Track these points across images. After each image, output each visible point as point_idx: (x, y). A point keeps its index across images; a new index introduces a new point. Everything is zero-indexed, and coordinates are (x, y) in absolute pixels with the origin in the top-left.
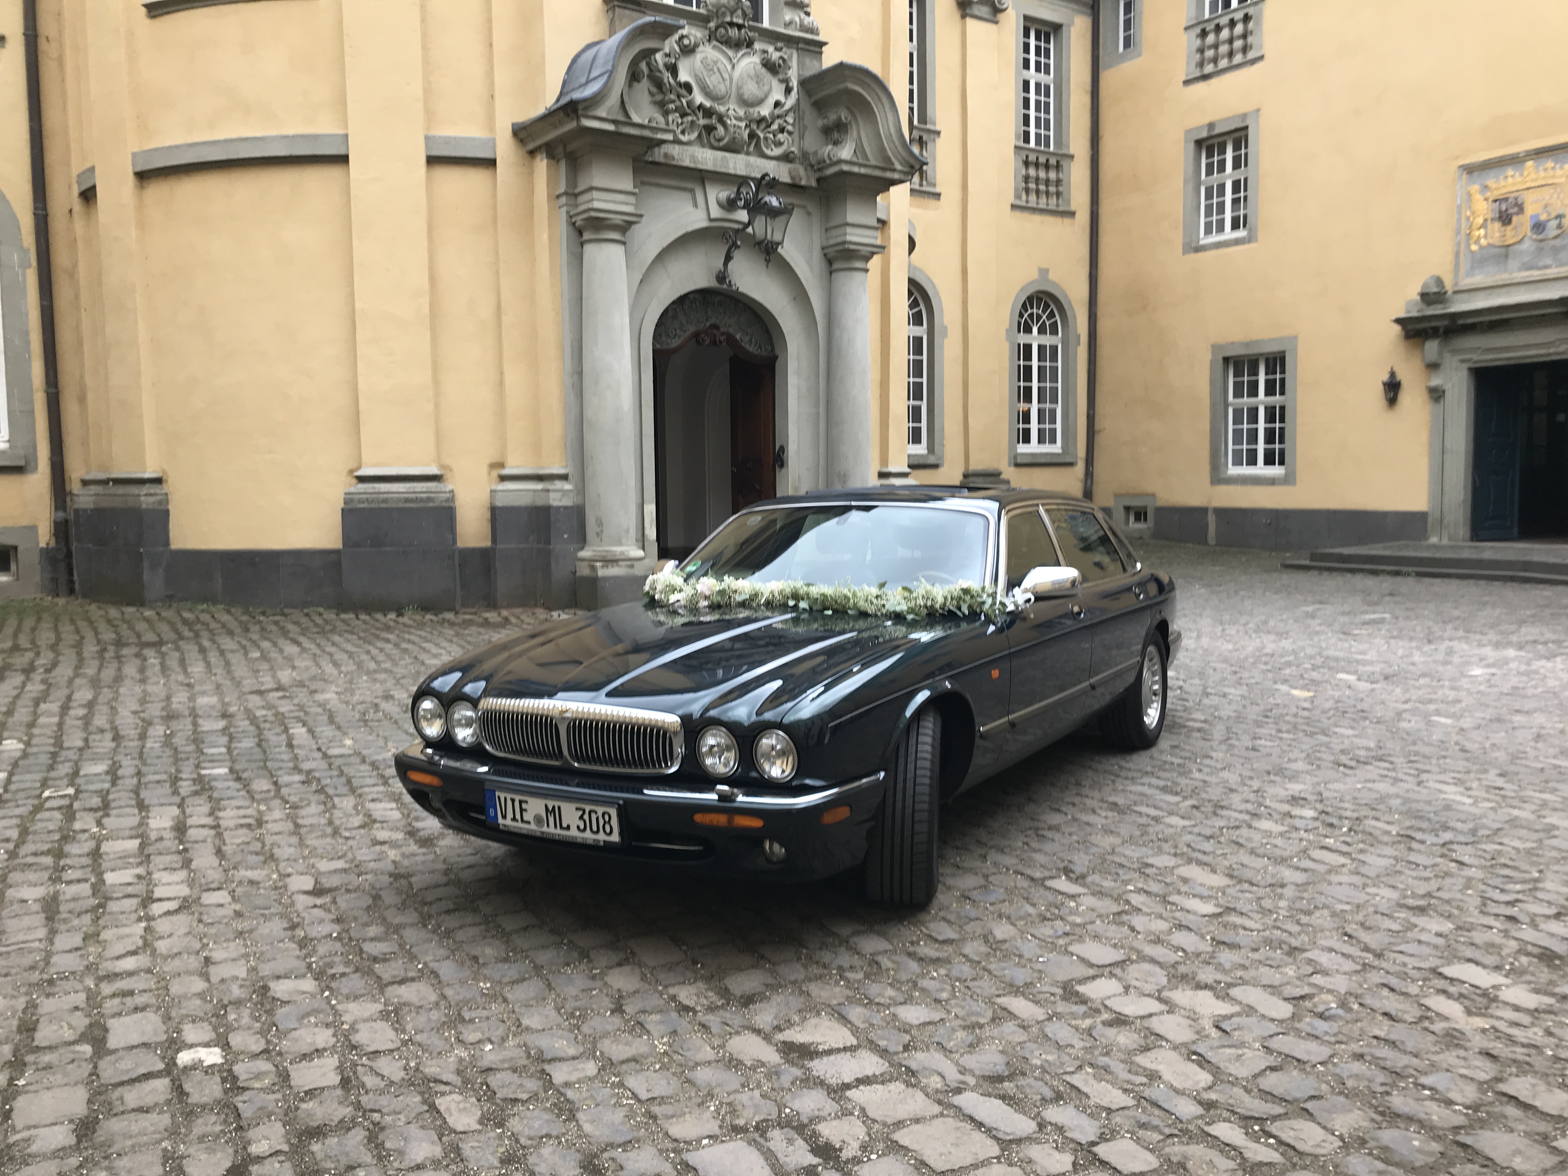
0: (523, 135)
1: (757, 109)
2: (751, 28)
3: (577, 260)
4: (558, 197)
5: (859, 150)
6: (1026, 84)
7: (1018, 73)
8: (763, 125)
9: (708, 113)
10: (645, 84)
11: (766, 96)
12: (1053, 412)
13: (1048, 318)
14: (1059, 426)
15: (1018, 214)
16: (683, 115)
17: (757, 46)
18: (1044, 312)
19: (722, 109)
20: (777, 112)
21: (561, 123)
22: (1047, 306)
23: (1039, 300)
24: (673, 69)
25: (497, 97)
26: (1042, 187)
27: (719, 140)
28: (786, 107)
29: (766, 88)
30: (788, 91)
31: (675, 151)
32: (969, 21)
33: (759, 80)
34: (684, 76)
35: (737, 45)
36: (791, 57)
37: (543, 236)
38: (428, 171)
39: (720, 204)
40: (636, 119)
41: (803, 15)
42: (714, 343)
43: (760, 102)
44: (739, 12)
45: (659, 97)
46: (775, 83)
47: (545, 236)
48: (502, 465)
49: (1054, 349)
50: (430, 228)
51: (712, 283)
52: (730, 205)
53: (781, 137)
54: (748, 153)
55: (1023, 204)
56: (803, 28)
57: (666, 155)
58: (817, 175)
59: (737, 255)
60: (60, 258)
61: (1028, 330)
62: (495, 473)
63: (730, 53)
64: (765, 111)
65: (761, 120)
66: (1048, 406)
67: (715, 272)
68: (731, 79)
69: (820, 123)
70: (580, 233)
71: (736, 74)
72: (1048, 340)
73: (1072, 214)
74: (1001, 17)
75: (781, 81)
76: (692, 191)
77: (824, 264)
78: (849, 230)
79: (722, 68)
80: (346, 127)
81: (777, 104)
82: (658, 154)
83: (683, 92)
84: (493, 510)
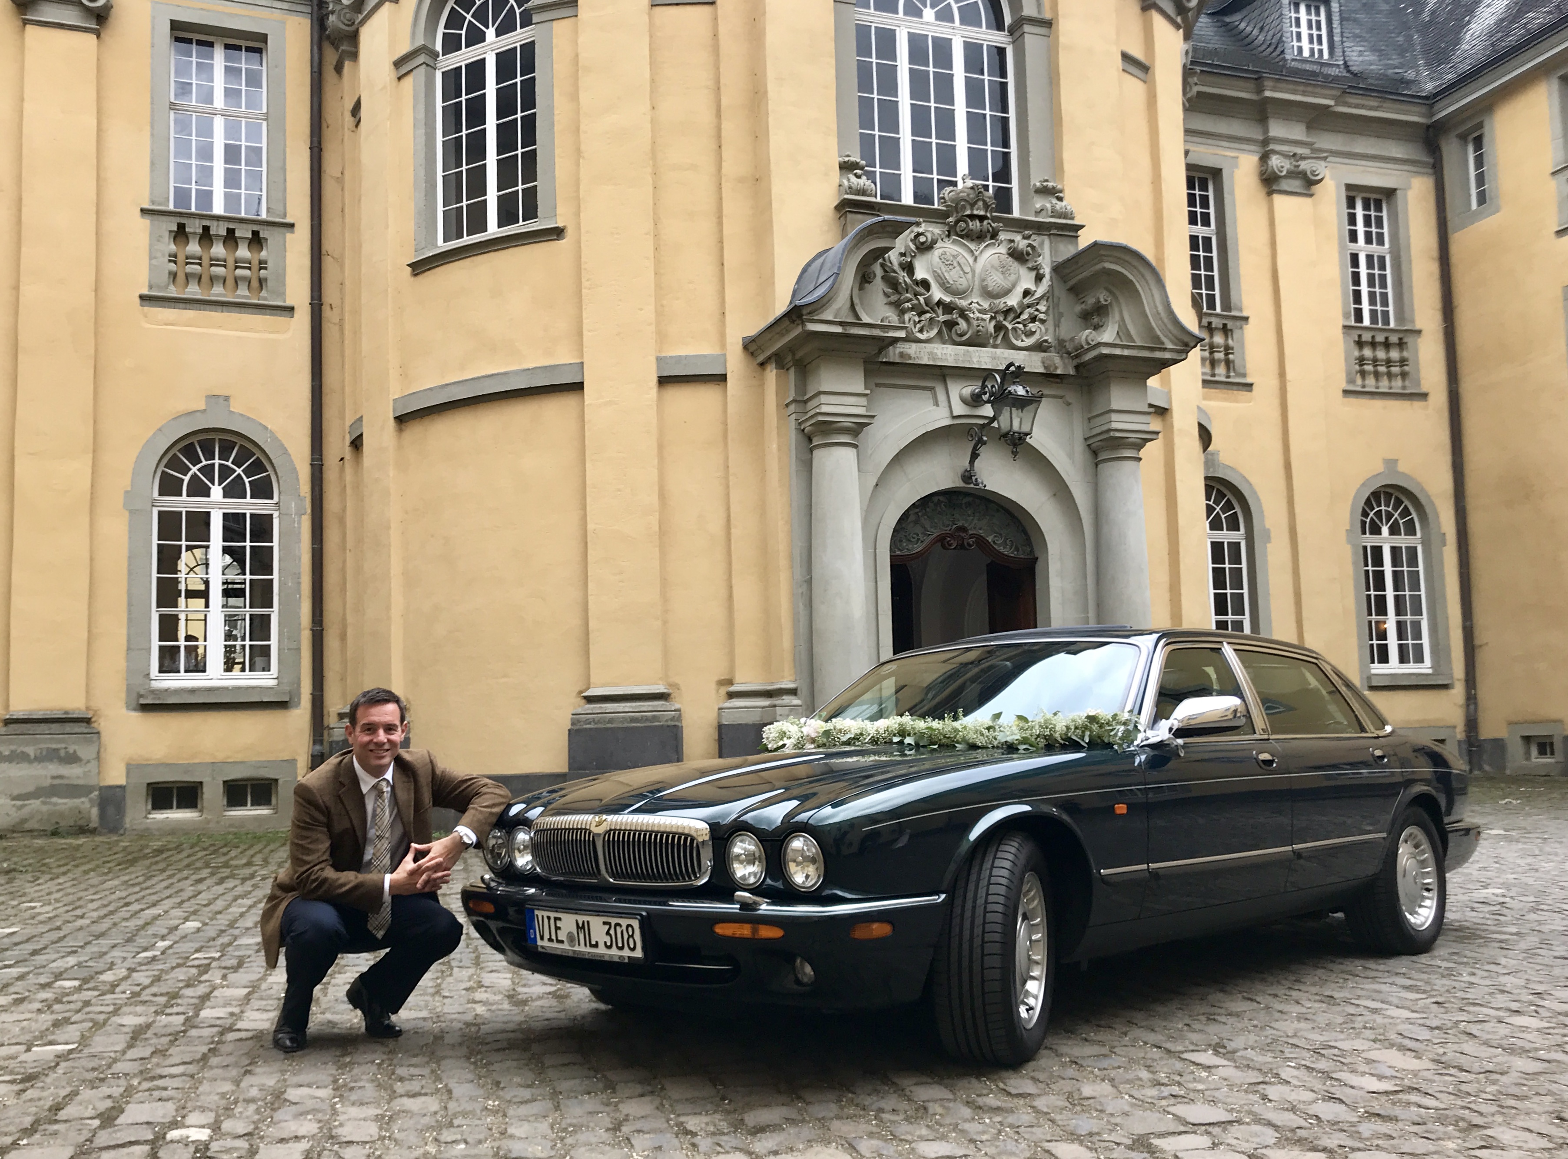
0: (753, 348)
1: (1003, 300)
2: (995, 219)
3: (807, 466)
4: (787, 405)
5: (1123, 331)
6: (1355, 259)
7: (1342, 247)
8: (1012, 316)
9: (948, 308)
10: (878, 285)
11: (1014, 286)
12: (1417, 626)
13: (1402, 515)
14: (1426, 641)
15: (1353, 400)
16: (921, 313)
17: (1002, 236)
18: (1396, 509)
19: (963, 303)
20: (1027, 301)
21: (788, 331)
22: (1399, 502)
23: (1389, 496)
24: (909, 268)
25: (727, 314)
26: (1382, 369)
27: (961, 335)
28: (1037, 295)
29: (1013, 278)
30: (1039, 278)
31: (912, 349)
32: (1278, 199)
33: (1004, 270)
34: (920, 274)
35: (979, 237)
36: (1042, 244)
37: (773, 446)
38: (659, 392)
39: (964, 401)
40: (866, 319)
41: (1054, 201)
42: (961, 546)
43: (1007, 292)
44: (980, 203)
45: (894, 298)
46: (1023, 271)
47: (775, 446)
48: (730, 682)
49: (1412, 551)
50: (661, 447)
51: (959, 484)
52: (975, 400)
53: (1032, 326)
54: (995, 346)
55: (1359, 389)
56: (1055, 214)
57: (902, 355)
58: (1075, 362)
59: (983, 451)
60: (332, 503)
61: (1376, 530)
62: (723, 690)
63: (972, 246)
64: (1013, 300)
65: (1009, 311)
66: (1409, 618)
67: (960, 471)
68: (973, 271)
69: (1078, 308)
70: (810, 440)
71: (979, 267)
72: (1403, 541)
73: (1424, 396)
74: (1316, 188)
75: (1031, 269)
76: (932, 389)
77: (1088, 455)
78: (1114, 417)
79: (962, 261)
80: (582, 356)
81: (1027, 293)
82: (893, 354)
83: (921, 289)
84: (721, 727)
